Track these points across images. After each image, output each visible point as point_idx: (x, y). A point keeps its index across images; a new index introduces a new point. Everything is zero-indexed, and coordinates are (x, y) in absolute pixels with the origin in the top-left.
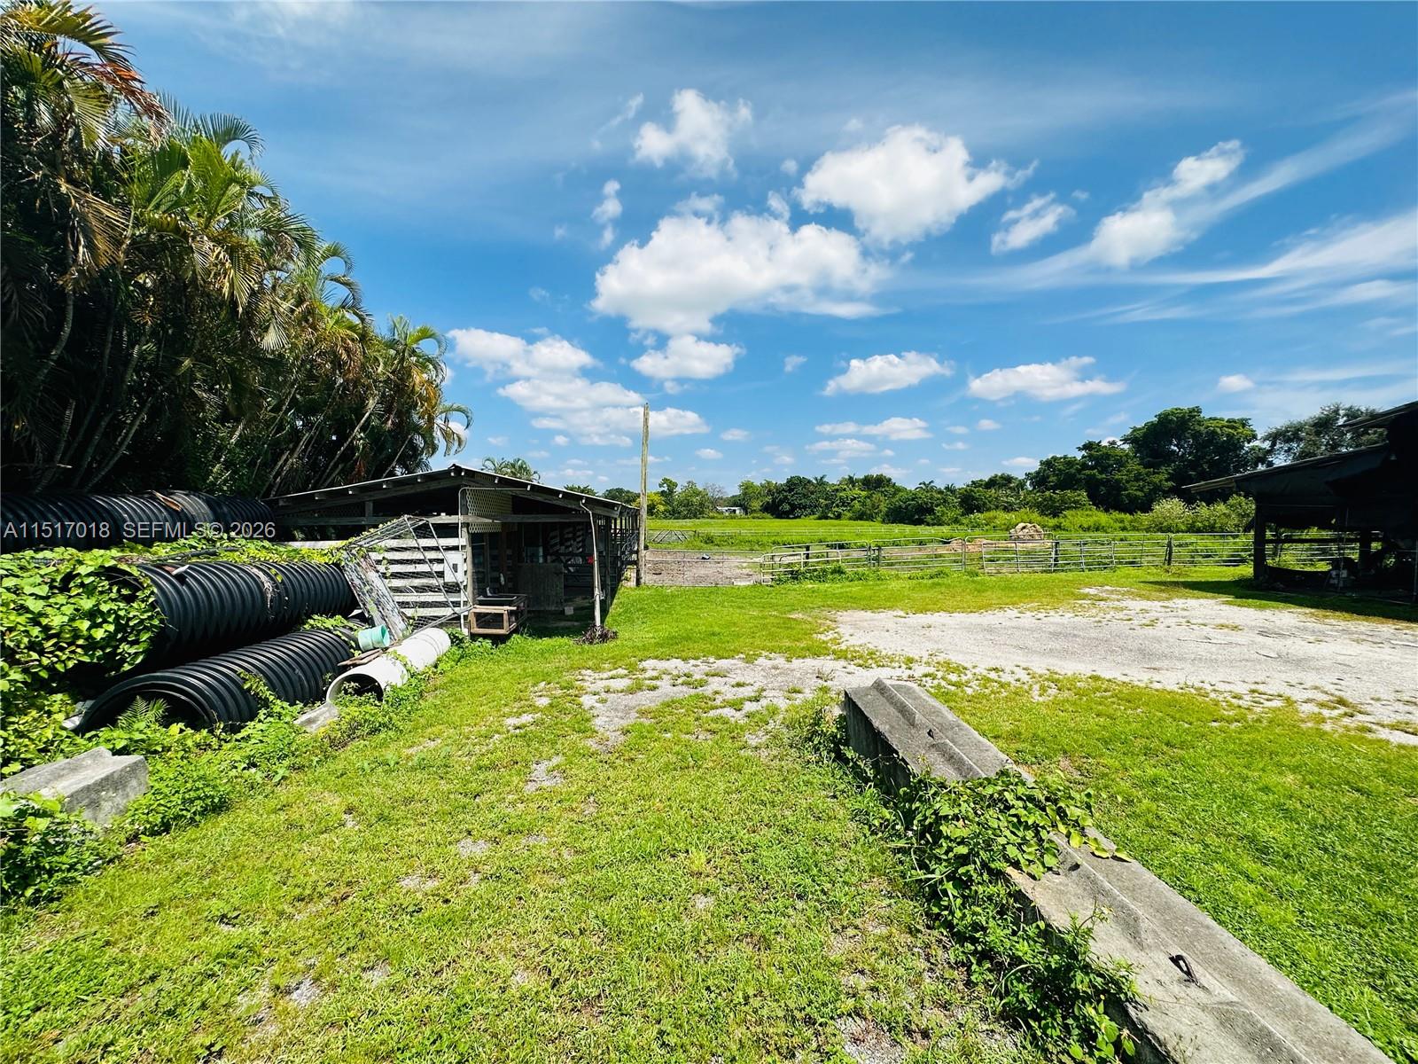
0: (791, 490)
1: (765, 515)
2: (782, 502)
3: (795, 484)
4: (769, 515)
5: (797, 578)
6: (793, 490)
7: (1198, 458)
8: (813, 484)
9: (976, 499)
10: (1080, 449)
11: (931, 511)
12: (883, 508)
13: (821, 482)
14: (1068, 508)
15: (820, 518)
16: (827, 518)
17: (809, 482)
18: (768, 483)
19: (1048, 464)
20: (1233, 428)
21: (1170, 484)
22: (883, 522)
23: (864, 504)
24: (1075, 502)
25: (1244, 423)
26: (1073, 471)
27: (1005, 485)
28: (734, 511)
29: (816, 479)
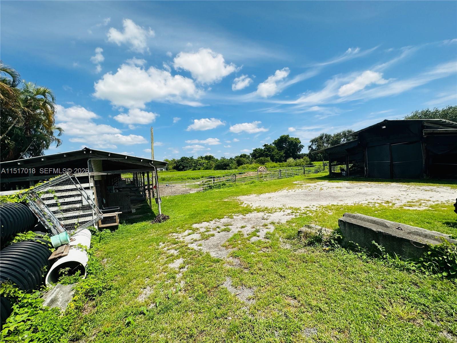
0: (182, 162)
1: (174, 170)
2: (179, 165)
3: (184, 159)
4: (176, 170)
5: (211, 188)
6: (183, 161)
7: (290, 148)
8: (189, 159)
9: (241, 161)
10: (263, 146)
11: (228, 165)
12: (214, 165)
13: (192, 158)
14: (266, 162)
15: (193, 170)
16: (195, 170)
17: (188, 158)
18: (174, 159)
19: (255, 151)
20: (296, 140)
21: (284, 155)
22: (214, 170)
23: (207, 165)
24: (267, 160)
25: (298, 139)
26: (262, 152)
27: (244, 157)
28: (162, 170)
29: (190, 157)
